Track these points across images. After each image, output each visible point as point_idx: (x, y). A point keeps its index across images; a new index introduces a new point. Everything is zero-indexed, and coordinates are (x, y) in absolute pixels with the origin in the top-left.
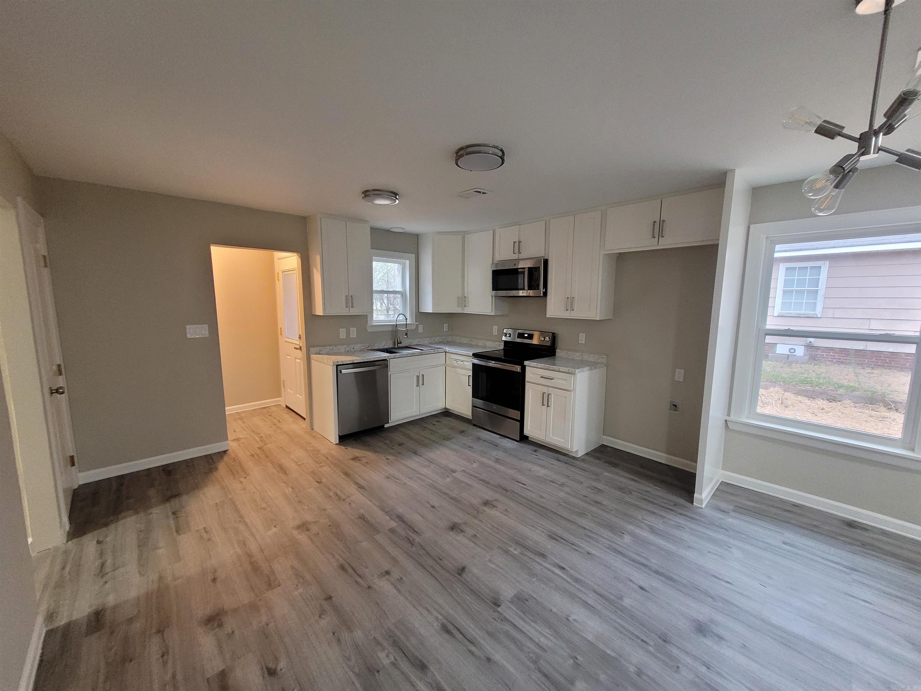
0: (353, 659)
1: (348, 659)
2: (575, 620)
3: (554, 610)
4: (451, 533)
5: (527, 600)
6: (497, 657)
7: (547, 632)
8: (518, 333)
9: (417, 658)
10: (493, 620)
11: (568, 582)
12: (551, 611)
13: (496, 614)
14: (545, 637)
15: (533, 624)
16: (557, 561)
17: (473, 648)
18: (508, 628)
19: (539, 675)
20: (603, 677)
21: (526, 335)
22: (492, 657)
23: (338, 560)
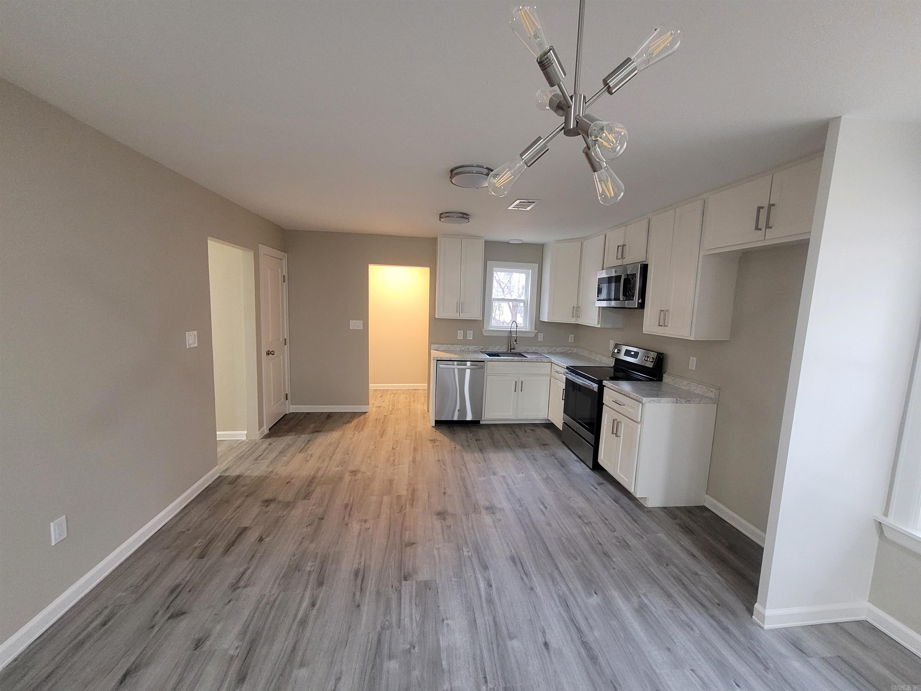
0: (295, 557)
1: (294, 555)
2: (448, 625)
3: (441, 608)
4: (435, 517)
5: (430, 589)
6: (365, 608)
7: (417, 616)
8: (626, 350)
9: (324, 577)
10: (390, 586)
11: (480, 596)
12: (438, 607)
13: (398, 584)
14: (411, 619)
15: (414, 606)
16: (492, 578)
17: (358, 593)
18: (393, 597)
19: (376, 638)
20: (416, 673)
21: (633, 353)
22: (361, 606)
23: (349, 500)
